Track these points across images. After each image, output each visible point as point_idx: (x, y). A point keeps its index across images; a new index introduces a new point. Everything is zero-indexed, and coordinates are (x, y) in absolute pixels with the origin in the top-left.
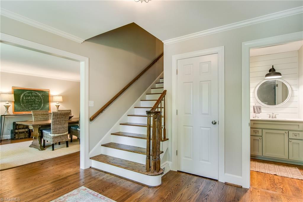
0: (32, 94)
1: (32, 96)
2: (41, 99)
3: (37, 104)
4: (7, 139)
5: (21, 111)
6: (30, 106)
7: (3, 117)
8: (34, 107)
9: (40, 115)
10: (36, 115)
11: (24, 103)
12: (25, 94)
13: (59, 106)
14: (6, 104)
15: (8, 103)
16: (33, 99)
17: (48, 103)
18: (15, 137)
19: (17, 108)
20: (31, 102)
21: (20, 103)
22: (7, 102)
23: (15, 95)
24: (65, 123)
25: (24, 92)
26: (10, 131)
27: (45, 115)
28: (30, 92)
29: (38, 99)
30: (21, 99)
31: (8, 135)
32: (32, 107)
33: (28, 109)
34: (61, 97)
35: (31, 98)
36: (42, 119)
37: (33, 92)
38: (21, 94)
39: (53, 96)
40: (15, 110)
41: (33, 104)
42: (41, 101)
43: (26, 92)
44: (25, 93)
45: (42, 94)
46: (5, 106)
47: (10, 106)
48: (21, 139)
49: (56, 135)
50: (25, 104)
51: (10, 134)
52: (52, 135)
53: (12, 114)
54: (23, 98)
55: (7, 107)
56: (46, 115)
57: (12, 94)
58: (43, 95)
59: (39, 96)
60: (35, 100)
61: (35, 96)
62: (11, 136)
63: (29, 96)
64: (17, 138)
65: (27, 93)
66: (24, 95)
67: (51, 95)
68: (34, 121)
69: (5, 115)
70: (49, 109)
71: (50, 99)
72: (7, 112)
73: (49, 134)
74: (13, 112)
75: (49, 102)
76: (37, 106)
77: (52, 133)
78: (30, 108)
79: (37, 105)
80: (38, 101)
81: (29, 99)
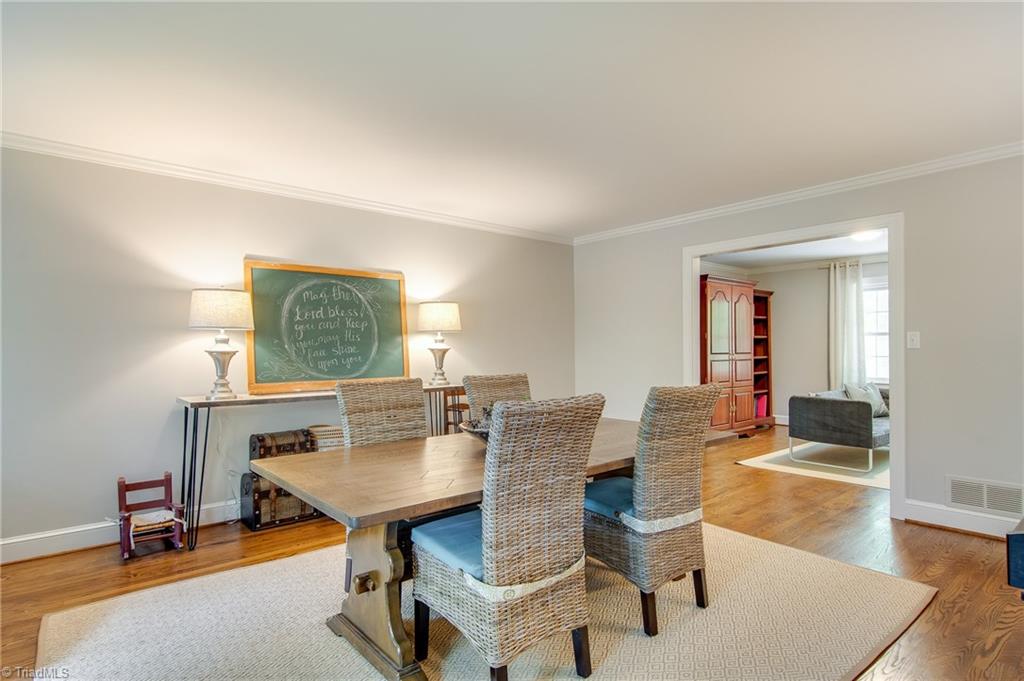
0: (329, 292)
1: (332, 304)
2: (367, 317)
3: (351, 344)
4: (224, 524)
5: (287, 380)
6: (323, 353)
7: (203, 411)
8: (338, 357)
9: (379, 409)
10: (362, 411)
11: (296, 341)
12: (300, 294)
13: (445, 352)
14: (217, 341)
15: (225, 337)
16: (335, 319)
17: (399, 339)
18: (257, 518)
19: (266, 364)
20: (328, 332)
21: (280, 338)
22: (222, 336)
23: (255, 297)
24: (566, 494)
25: (294, 285)
26: (239, 479)
27: (404, 407)
28: (324, 285)
29: (355, 319)
30: (283, 322)
31: (229, 503)
32: (330, 356)
33: (316, 368)
34: (454, 307)
35: (326, 313)
36: (391, 437)
37: (337, 285)
38: (284, 294)
39: (417, 305)
40: (259, 375)
41: (332, 344)
42: (369, 329)
43: (305, 286)
44: (298, 289)
45: (370, 293)
46: (211, 353)
47: (234, 353)
48: (283, 522)
49: (520, 591)
50: (303, 345)
51: (238, 494)
52: (493, 594)
53: (247, 397)
54: (292, 313)
55: (222, 361)
56: (411, 406)
57: (246, 290)
58: (376, 299)
59: (358, 306)
60: (343, 323)
61: (344, 305)
62: (243, 507)
63: (316, 305)
64: (265, 519)
65: (308, 289)
66: (298, 299)
67: (407, 300)
68: (353, 448)
69: (213, 400)
70: (402, 367)
71: (408, 317)
72: (223, 385)
73: (471, 582)
74: (249, 384)
75: (401, 334)
76: (352, 355)
77: (490, 573)
78: (322, 365)
79: (352, 350)
80: (356, 331)
81: (321, 320)
